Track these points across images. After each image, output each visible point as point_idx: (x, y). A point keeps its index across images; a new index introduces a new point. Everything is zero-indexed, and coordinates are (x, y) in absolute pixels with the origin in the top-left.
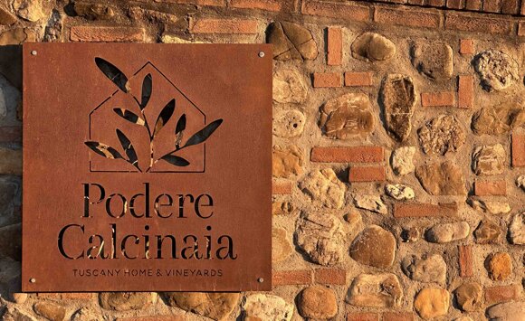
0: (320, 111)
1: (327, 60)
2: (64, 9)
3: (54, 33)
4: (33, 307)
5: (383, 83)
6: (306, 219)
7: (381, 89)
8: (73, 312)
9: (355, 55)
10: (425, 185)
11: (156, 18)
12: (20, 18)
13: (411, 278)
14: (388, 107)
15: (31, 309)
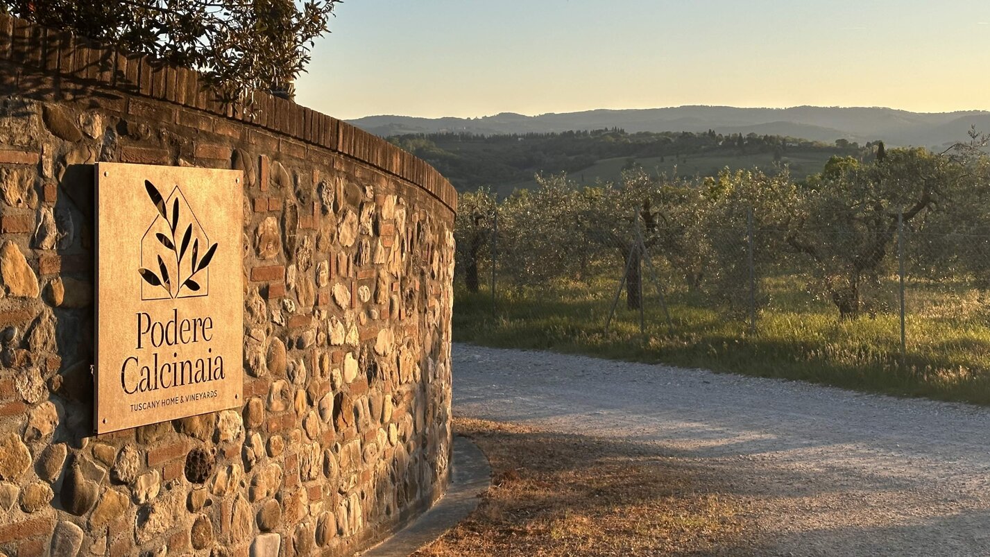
0: (255, 234)
1: (260, 187)
2: (117, 127)
3: (110, 153)
4: (93, 451)
5: (285, 208)
6: (249, 335)
7: (284, 213)
8: (118, 451)
9: (273, 182)
10: (300, 299)
11: (176, 140)
12: (85, 134)
13: (292, 382)
14: (287, 228)
15: (91, 453)
